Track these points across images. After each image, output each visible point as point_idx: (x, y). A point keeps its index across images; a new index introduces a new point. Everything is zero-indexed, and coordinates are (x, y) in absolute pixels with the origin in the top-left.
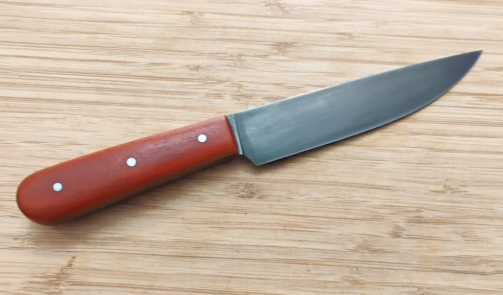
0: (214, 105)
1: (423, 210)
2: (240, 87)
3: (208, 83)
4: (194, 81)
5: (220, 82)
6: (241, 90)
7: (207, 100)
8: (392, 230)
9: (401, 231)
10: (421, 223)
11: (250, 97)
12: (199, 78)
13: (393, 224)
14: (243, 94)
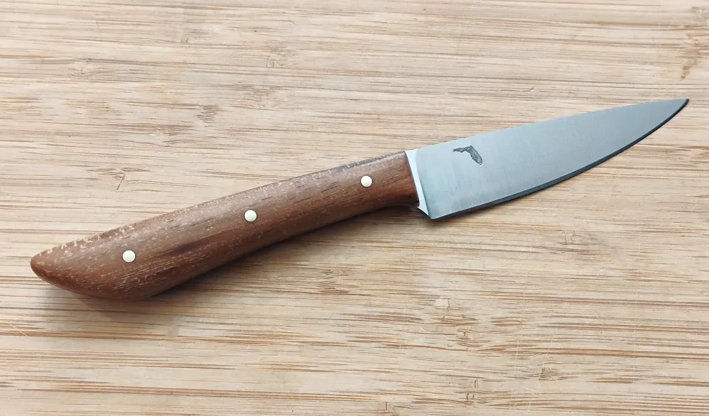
0: (506, 306)
1: (165, 144)
2: (464, 341)
3: (520, 346)
4: (547, 349)
5: (500, 349)
6: (461, 334)
7: (520, 315)
8: (216, 116)
9: (202, 114)
10: (170, 127)
11: (444, 322)
12: (538, 356)
13: (213, 125)
14: (457, 327)
